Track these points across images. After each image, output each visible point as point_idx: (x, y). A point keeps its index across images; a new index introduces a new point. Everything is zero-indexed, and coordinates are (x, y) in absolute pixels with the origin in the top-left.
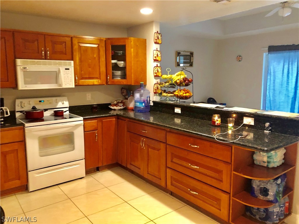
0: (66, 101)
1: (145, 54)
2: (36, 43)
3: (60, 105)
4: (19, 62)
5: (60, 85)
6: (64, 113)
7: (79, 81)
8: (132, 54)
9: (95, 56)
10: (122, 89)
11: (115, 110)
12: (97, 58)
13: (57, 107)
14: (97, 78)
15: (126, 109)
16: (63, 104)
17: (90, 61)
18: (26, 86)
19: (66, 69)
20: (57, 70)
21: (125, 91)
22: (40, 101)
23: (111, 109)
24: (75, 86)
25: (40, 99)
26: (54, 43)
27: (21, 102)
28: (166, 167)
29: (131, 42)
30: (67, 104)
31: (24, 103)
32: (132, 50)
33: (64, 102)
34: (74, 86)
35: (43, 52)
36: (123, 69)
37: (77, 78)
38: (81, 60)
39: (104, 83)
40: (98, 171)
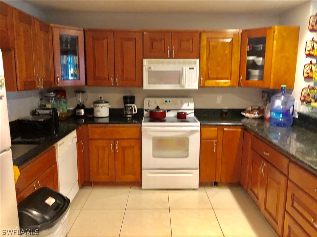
0: (191, 102)
1: (296, 47)
2: (163, 41)
3: (185, 106)
4: (145, 61)
5: (183, 86)
6: (187, 116)
7: (204, 82)
8: (275, 48)
9: (227, 52)
10: (263, 92)
11: (248, 118)
12: (228, 55)
13: (182, 108)
14: (227, 79)
15: (262, 118)
16: (188, 105)
17: (219, 58)
18: (150, 86)
19: (190, 69)
20: (181, 70)
21: (266, 95)
22: (166, 101)
23: (244, 117)
24: (200, 87)
25: (166, 99)
26: (181, 41)
27: (149, 101)
28: (285, 211)
29: (274, 32)
30: (192, 106)
31: (151, 103)
32: (275, 42)
33: (190, 104)
34: (197, 88)
35: (168, 51)
36: (261, 68)
37: (202, 79)
38: (208, 58)
39: (236, 84)
40: (216, 187)
